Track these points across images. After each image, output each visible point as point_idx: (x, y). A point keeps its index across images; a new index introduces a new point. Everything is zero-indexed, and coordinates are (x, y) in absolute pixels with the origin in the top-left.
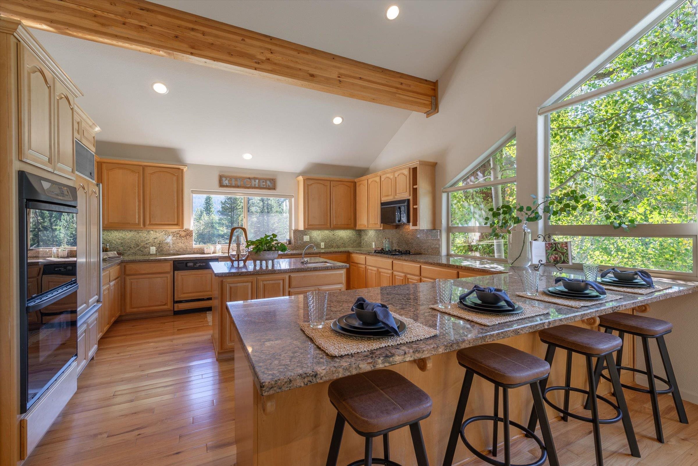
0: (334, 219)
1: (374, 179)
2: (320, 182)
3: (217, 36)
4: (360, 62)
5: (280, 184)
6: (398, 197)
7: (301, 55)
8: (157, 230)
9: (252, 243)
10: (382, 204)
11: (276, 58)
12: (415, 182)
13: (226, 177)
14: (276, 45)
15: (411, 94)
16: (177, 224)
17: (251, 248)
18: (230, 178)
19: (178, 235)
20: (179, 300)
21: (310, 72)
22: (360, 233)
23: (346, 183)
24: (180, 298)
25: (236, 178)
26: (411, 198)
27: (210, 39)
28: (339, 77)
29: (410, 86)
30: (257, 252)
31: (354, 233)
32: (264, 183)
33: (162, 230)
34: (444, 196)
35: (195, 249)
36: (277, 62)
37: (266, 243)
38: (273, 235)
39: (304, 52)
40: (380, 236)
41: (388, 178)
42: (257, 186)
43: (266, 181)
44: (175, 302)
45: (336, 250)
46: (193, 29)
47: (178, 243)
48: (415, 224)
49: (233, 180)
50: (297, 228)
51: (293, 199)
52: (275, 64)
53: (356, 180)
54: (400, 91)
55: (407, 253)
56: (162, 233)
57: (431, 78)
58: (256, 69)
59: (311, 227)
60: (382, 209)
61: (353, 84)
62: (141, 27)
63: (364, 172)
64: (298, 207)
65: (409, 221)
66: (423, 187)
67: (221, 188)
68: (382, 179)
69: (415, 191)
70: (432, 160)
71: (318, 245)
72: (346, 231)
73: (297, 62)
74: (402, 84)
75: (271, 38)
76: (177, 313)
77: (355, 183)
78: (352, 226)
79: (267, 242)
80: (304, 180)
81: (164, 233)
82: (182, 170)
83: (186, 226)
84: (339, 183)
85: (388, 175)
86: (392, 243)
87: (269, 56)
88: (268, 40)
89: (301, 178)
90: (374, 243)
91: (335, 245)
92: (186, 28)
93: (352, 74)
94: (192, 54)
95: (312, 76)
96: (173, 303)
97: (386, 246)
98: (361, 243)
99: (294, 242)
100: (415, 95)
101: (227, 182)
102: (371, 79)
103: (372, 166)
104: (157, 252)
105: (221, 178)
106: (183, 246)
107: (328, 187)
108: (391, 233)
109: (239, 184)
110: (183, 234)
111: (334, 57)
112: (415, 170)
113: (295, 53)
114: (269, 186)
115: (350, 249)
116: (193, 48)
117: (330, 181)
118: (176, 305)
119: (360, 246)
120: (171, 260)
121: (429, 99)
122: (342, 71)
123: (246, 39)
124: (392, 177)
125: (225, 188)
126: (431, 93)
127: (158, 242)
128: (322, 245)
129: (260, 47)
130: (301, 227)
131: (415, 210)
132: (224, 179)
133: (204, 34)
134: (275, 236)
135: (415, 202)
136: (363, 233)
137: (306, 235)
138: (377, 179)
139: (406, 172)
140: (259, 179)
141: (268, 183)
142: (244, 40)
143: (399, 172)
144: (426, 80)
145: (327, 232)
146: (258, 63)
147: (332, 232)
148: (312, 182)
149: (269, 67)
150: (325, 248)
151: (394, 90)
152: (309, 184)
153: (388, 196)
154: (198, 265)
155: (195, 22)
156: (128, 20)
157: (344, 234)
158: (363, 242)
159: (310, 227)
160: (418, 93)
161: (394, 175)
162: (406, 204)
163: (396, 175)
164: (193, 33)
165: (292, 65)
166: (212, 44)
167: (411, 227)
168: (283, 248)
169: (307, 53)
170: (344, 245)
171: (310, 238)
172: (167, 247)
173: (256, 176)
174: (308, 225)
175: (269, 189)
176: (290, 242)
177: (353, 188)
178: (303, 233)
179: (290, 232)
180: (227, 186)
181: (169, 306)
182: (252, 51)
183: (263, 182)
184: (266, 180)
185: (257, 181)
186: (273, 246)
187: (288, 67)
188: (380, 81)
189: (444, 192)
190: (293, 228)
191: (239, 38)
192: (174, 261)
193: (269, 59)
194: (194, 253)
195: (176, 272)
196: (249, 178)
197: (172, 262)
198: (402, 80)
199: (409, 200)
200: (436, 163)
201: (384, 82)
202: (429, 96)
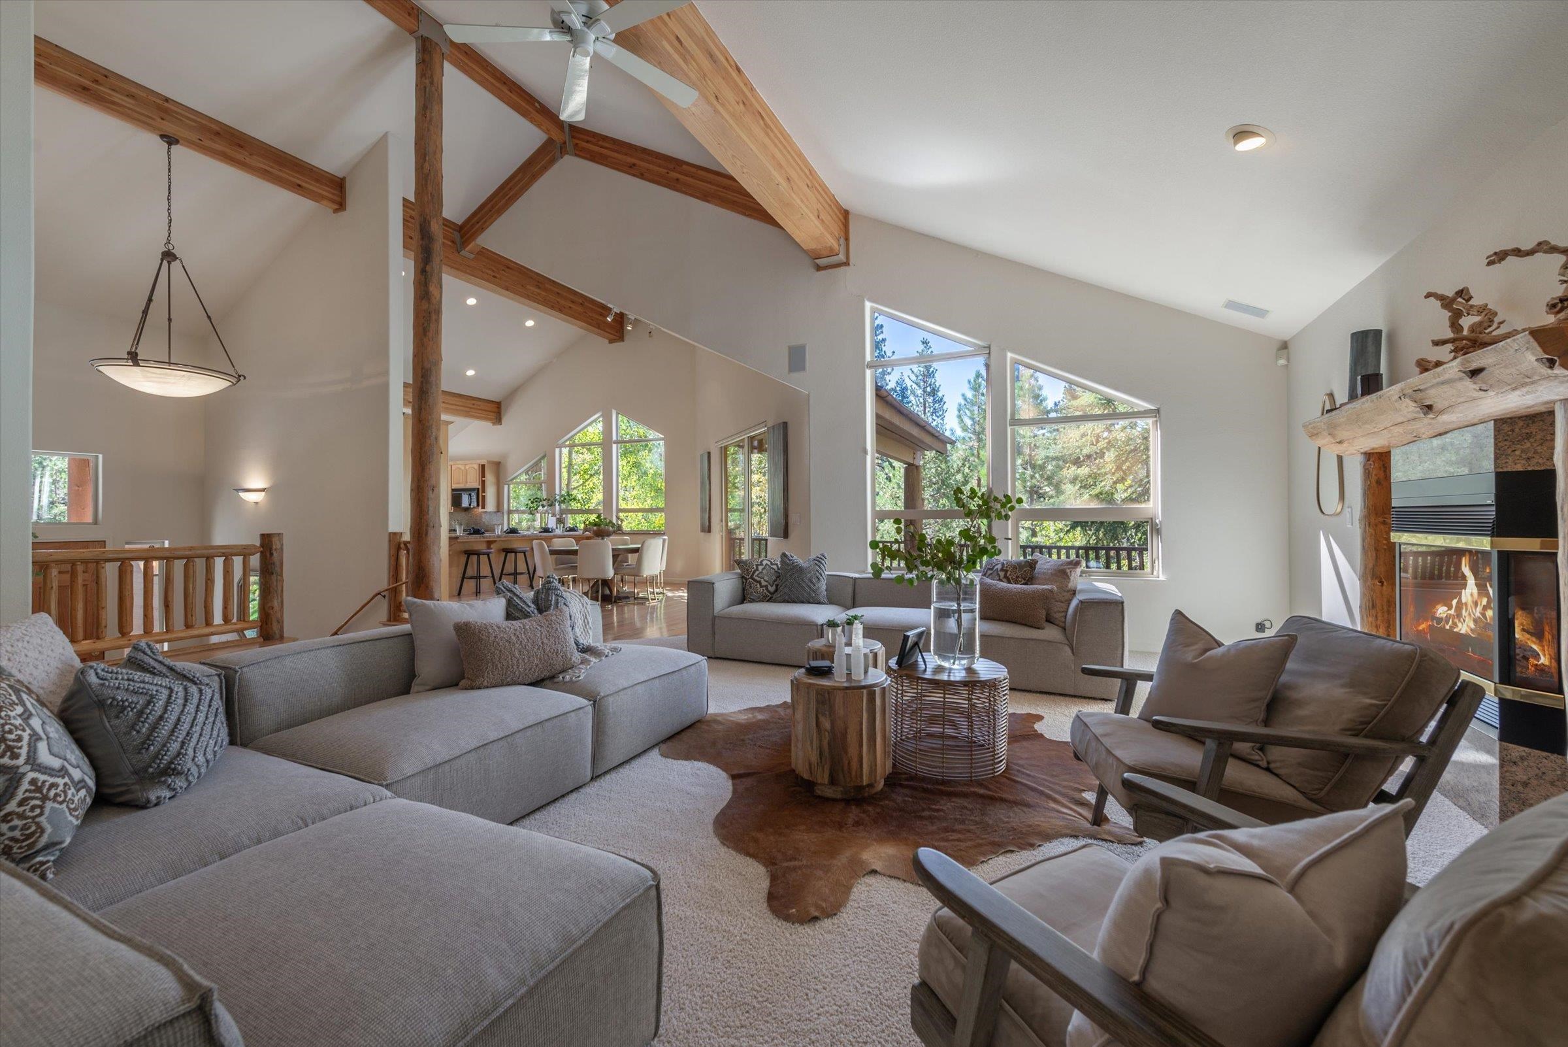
6: (468, 486)
10: (453, 490)
12: (483, 475)
15: (480, 411)
26: (480, 487)
29: (479, 406)
34: (506, 487)
41: (459, 469)
48: (483, 507)
54: (472, 410)
57: (498, 400)
60: (452, 495)
65: (478, 505)
66: (490, 478)
69: (483, 482)
70: (497, 460)
85: (460, 466)
100: (484, 412)
108: (462, 515)
112: (483, 465)
121: (495, 415)
124: (463, 468)
126: (496, 410)
131: (484, 497)
135: (484, 491)
139: (476, 467)
143: (471, 466)
144: (492, 402)
151: (468, 409)
153: (459, 483)
160: (486, 411)
161: (465, 467)
162: (475, 492)
163: (467, 467)
167: (480, 510)
189: (506, 484)
198: (474, 402)
199: (478, 489)
200: (500, 462)
201: (461, 404)
202: (494, 412)
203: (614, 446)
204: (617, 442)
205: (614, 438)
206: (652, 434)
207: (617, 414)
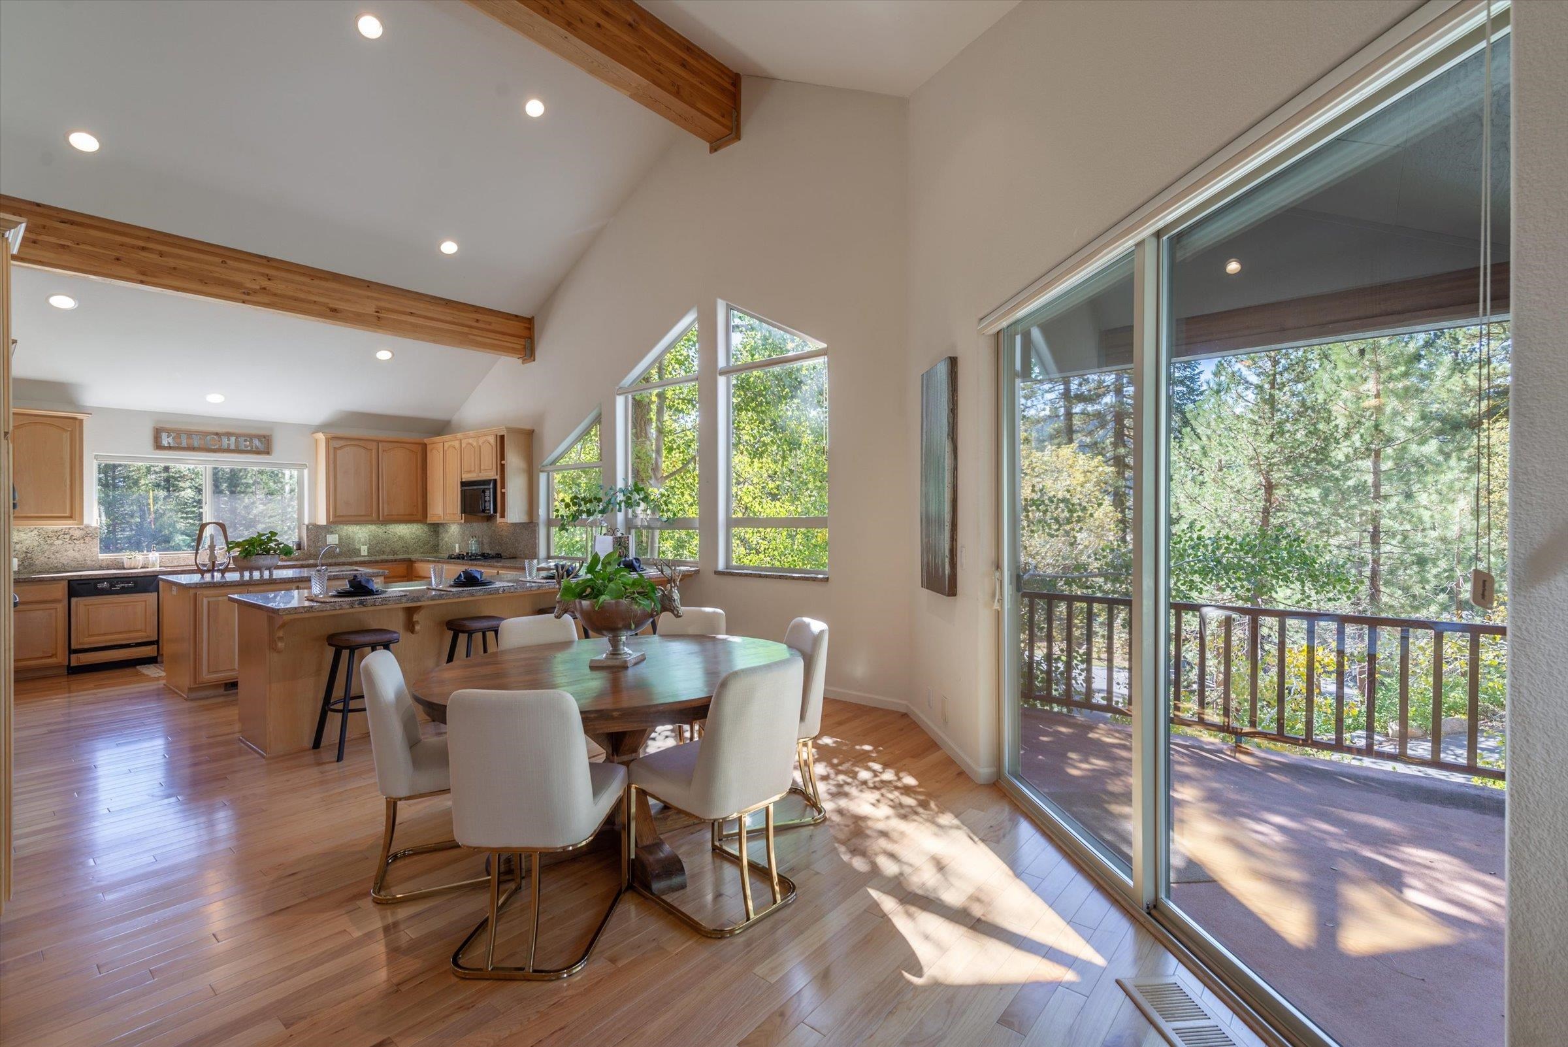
0: (385, 506)
1: (453, 443)
2: (357, 443)
3: (180, 257)
4: (408, 291)
5: (278, 445)
6: (484, 476)
7: (316, 282)
8: (21, 528)
9: (238, 544)
10: (463, 484)
11: (278, 287)
12: (503, 457)
13: (169, 432)
14: (277, 269)
15: (492, 335)
16: (71, 517)
17: (236, 552)
18: (177, 433)
19: (68, 536)
20: (79, 647)
21: (331, 306)
22: (436, 528)
23: (408, 446)
24: (80, 644)
25: (190, 434)
26: (498, 477)
27: (172, 262)
28: (377, 312)
29: (490, 324)
30: (245, 557)
31: (426, 528)
32: (248, 443)
33: (32, 527)
34: (543, 476)
35: (102, 560)
36: (279, 292)
37: (260, 545)
38: (271, 532)
39: (321, 279)
40: (467, 532)
41: (471, 444)
42: (233, 447)
43: (251, 439)
44: (71, 651)
45: (391, 557)
46: (143, 249)
47: (66, 551)
48: (503, 516)
49: (184, 437)
50: (313, 521)
51: (306, 472)
52: (275, 295)
53: (426, 441)
54: (475, 332)
55: (498, 556)
56: (33, 533)
57: (524, 312)
58: (244, 302)
59: (341, 519)
60: (463, 493)
61: (400, 322)
62: (63, 246)
63: (442, 428)
64: (316, 484)
65: (496, 511)
66: (514, 461)
67: (158, 451)
68: (463, 446)
69: (503, 468)
70: (528, 427)
71: (357, 552)
72: (410, 526)
73: (309, 292)
74: (477, 321)
75: (269, 259)
76: (74, 671)
77: (424, 448)
78: (419, 516)
79: (262, 543)
80: (328, 441)
81: (35, 532)
82: (81, 421)
83: (86, 521)
84: (396, 444)
85: (470, 441)
86: (480, 543)
87: (265, 283)
88: (264, 261)
89: (321, 437)
90: (457, 545)
91: (388, 549)
92: (133, 247)
93: (401, 309)
94: (142, 282)
95: (334, 310)
96: (67, 653)
97: (473, 548)
98: (438, 546)
99: (308, 545)
100: (499, 337)
101: (170, 440)
102: (430, 315)
103: (456, 418)
104: (21, 568)
105: (157, 433)
106: (77, 555)
107: (374, 451)
108: (479, 527)
109: (196, 445)
110: (78, 534)
111: (368, 285)
112: (502, 437)
113: (307, 280)
114: (257, 447)
115: (414, 557)
116: (144, 274)
117: (378, 442)
118: (73, 656)
119: (437, 551)
120: (62, 578)
121: (522, 342)
122: (382, 304)
123: (228, 261)
124: (475, 444)
125: (166, 452)
126: (525, 333)
127: (24, 549)
128: (364, 550)
129: (251, 272)
130: (322, 520)
131: (503, 494)
132: (164, 435)
133: (161, 254)
134: (273, 534)
135: (503, 484)
136: (441, 530)
137: (332, 533)
138: (457, 444)
139: (492, 440)
140: (237, 436)
141: (256, 442)
142: (225, 263)
143: (485, 438)
144: (516, 316)
145: (373, 528)
146: (248, 294)
147: (383, 528)
148: (342, 443)
149: (266, 299)
150: (370, 554)
151: (466, 330)
152: (337, 446)
153: (470, 472)
154: (118, 587)
155: (148, 239)
156: (40, 238)
157: (405, 531)
158: (441, 545)
159: (338, 518)
160: (504, 334)
161: (478, 442)
162: (491, 486)
163: (481, 442)
164: (144, 254)
165: (302, 296)
166: (175, 268)
167: (499, 520)
168: (287, 551)
169: (326, 280)
170: (406, 548)
171: (340, 538)
172: (42, 558)
173: (231, 430)
174: (335, 516)
175: (258, 452)
176: (299, 546)
177: (421, 456)
178: (327, 529)
179: (300, 529)
180: (170, 448)
181: (61, 658)
182: (237, 277)
183: (245, 441)
184: (251, 437)
185: (233, 439)
186: (271, 548)
187: (296, 299)
188: (442, 317)
189: (542, 471)
190: (306, 522)
191: (218, 260)
192: (69, 581)
193: (265, 289)
194: (101, 568)
195: (74, 600)
196: (217, 434)
197: (66, 583)
198: (478, 316)
199: (495, 481)
200: (533, 431)
201: (449, 318)
202: (520, 337)
203: (722, 381)
204: (726, 372)
205: (721, 363)
206: (794, 343)
207: (729, 308)
